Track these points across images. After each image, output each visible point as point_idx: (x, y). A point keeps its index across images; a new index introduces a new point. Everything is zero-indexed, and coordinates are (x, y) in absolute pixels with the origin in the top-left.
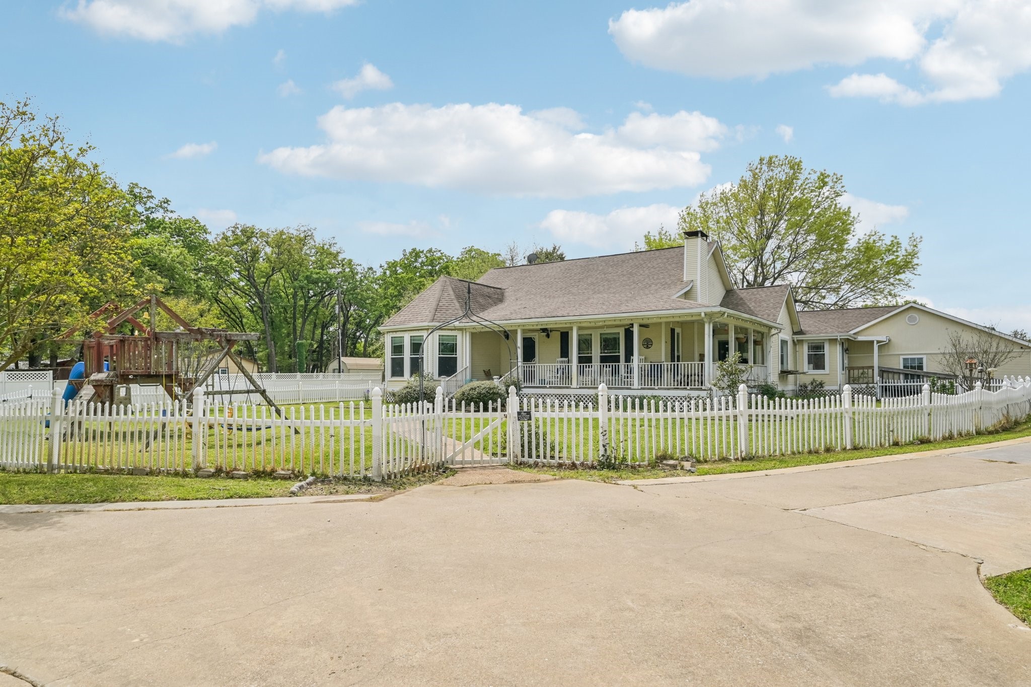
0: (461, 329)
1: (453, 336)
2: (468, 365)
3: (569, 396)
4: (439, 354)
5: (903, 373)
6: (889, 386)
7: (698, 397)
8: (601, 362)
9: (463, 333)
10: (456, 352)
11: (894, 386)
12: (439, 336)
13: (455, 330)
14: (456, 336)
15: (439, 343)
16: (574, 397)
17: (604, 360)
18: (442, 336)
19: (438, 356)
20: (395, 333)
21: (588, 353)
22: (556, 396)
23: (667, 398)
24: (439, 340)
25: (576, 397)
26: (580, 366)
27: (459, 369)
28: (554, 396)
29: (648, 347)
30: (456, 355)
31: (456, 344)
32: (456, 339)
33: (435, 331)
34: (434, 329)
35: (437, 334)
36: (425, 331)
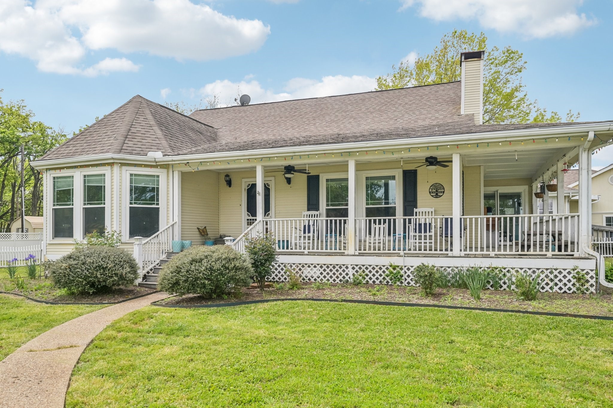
0: (165, 166)
1: (153, 176)
2: (176, 219)
3: (344, 268)
4: (131, 203)
7: (574, 270)
8: (367, 216)
9: (168, 172)
10: (158, 200)
12: (131, 175)
13: (156, 166)
14: (158, 176)
15: (131, 187)
16: (353, 268)
18: (136, 175)
19: (128, 206)
20: (58, 171)
21: (342, 205)
22: (321, 267)
23: (517, 271)
24: (131, 182)
27: (163, 224)
28: (318, 267)
29: (437, 196)
30: (158, 204)
31: (158, 188)
32: (158, 181)
33: (124, 168)
34: (122, 164)
35: (127, 172)
36: (108, 168)
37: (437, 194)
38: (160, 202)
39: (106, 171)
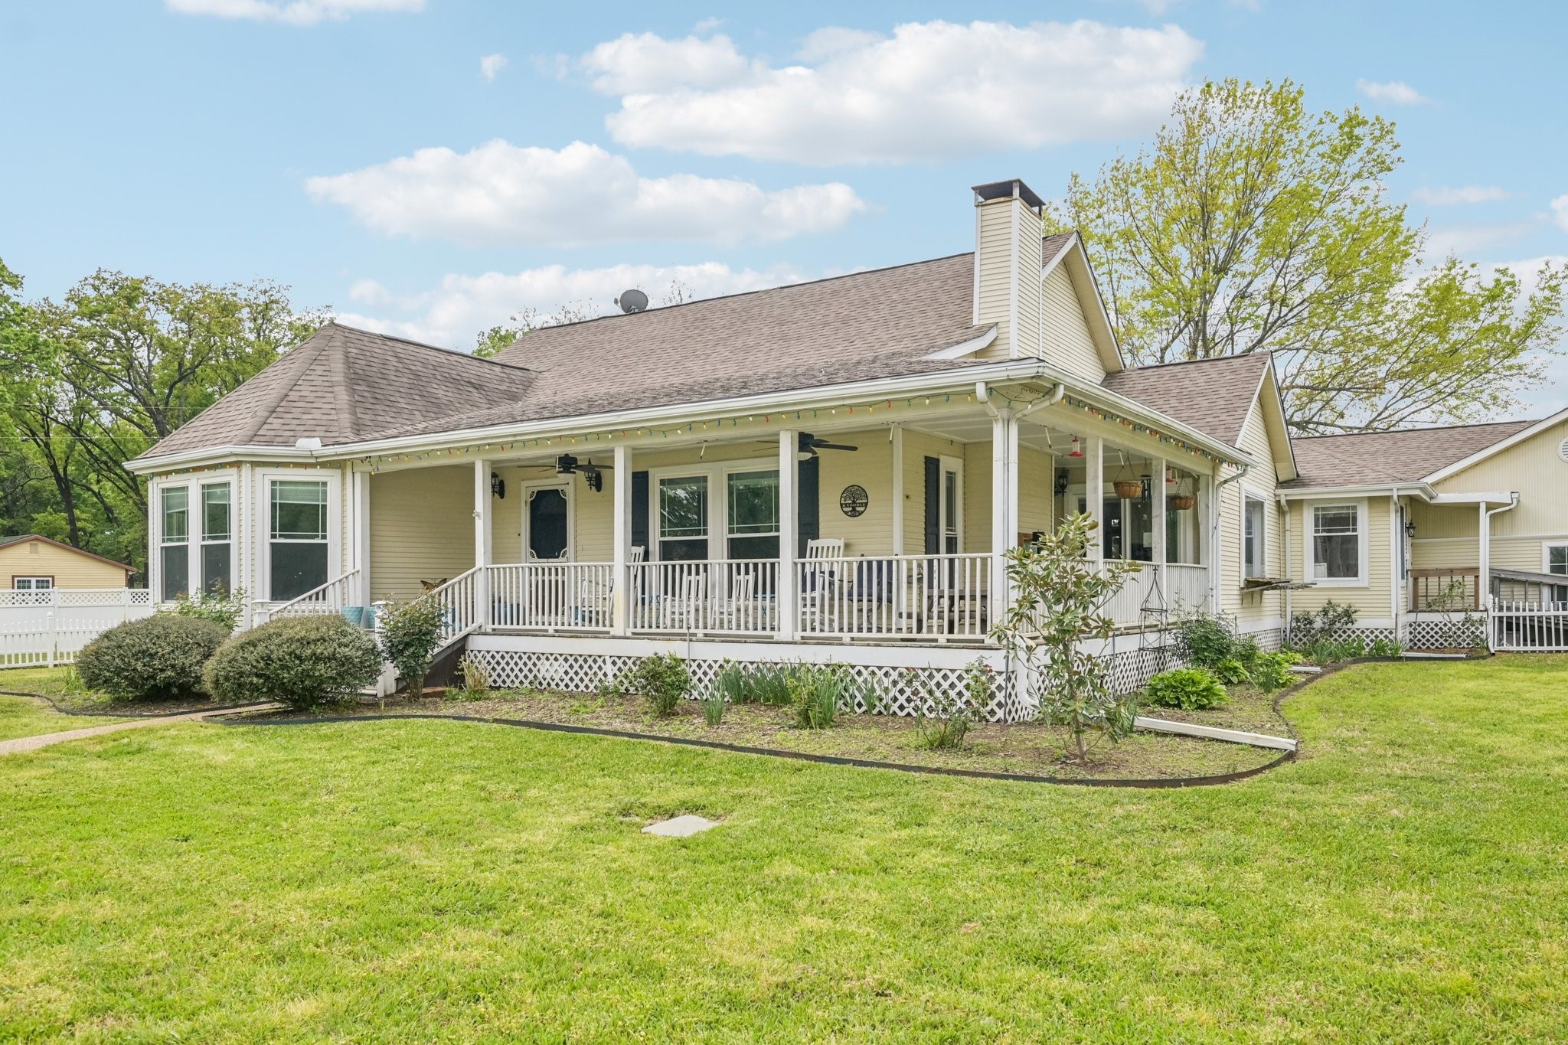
0: (338, 464)
1: (316, 484)
2: (359, 567)
3: (600, 662)
4: (273, 536)
5: (1552, 586)
6: (1518, 618)
7: (967, 671)
8: (732, 556)
9: (343, 475)
10: (324, 529)
11: (1532, 618)
12: (274, 483)
13: (313, 465)
14: (325, 484)
15: (274, 505)
16: (614, 663)
17: (737, 549)
18: (282, 483)
19: (268, 540)
20: (167, 478)
21: (698, 533)
22: (566, 660)
24: (273, 496)
25: (620, 663)
26: (666, 567)
27: (333, 573)
28: (561, 659)
29: (854, 513)
30: (324, 537)
31: (324, 507)
32: (325, 493)
33: (260, 471)
34: (255, 464)
35: (264, 479)
36: (234, 470)
37: (854, 509)
38: (328, 534)
39: (228, 475)
